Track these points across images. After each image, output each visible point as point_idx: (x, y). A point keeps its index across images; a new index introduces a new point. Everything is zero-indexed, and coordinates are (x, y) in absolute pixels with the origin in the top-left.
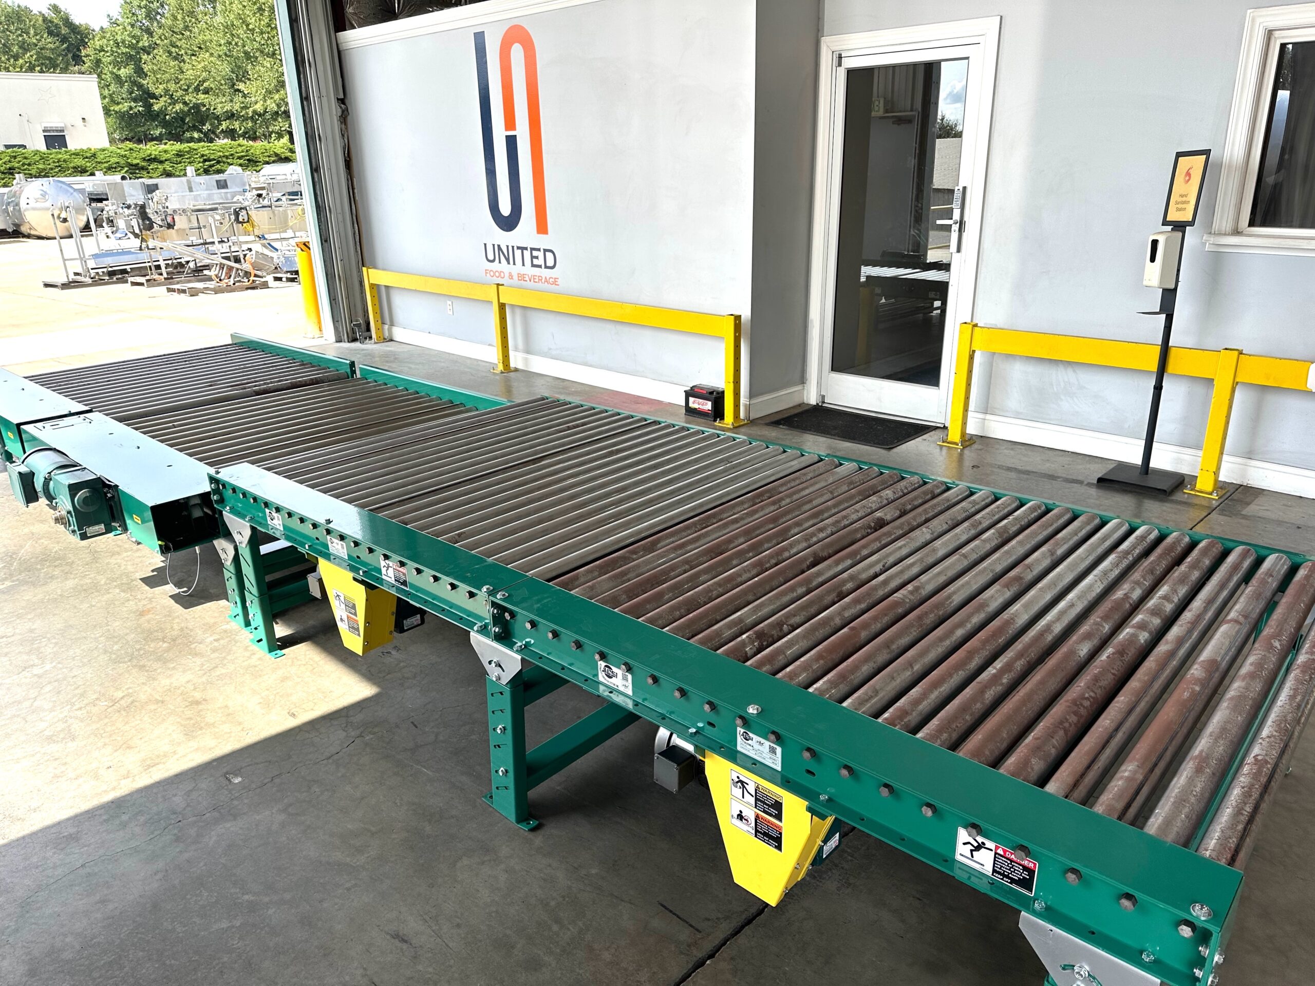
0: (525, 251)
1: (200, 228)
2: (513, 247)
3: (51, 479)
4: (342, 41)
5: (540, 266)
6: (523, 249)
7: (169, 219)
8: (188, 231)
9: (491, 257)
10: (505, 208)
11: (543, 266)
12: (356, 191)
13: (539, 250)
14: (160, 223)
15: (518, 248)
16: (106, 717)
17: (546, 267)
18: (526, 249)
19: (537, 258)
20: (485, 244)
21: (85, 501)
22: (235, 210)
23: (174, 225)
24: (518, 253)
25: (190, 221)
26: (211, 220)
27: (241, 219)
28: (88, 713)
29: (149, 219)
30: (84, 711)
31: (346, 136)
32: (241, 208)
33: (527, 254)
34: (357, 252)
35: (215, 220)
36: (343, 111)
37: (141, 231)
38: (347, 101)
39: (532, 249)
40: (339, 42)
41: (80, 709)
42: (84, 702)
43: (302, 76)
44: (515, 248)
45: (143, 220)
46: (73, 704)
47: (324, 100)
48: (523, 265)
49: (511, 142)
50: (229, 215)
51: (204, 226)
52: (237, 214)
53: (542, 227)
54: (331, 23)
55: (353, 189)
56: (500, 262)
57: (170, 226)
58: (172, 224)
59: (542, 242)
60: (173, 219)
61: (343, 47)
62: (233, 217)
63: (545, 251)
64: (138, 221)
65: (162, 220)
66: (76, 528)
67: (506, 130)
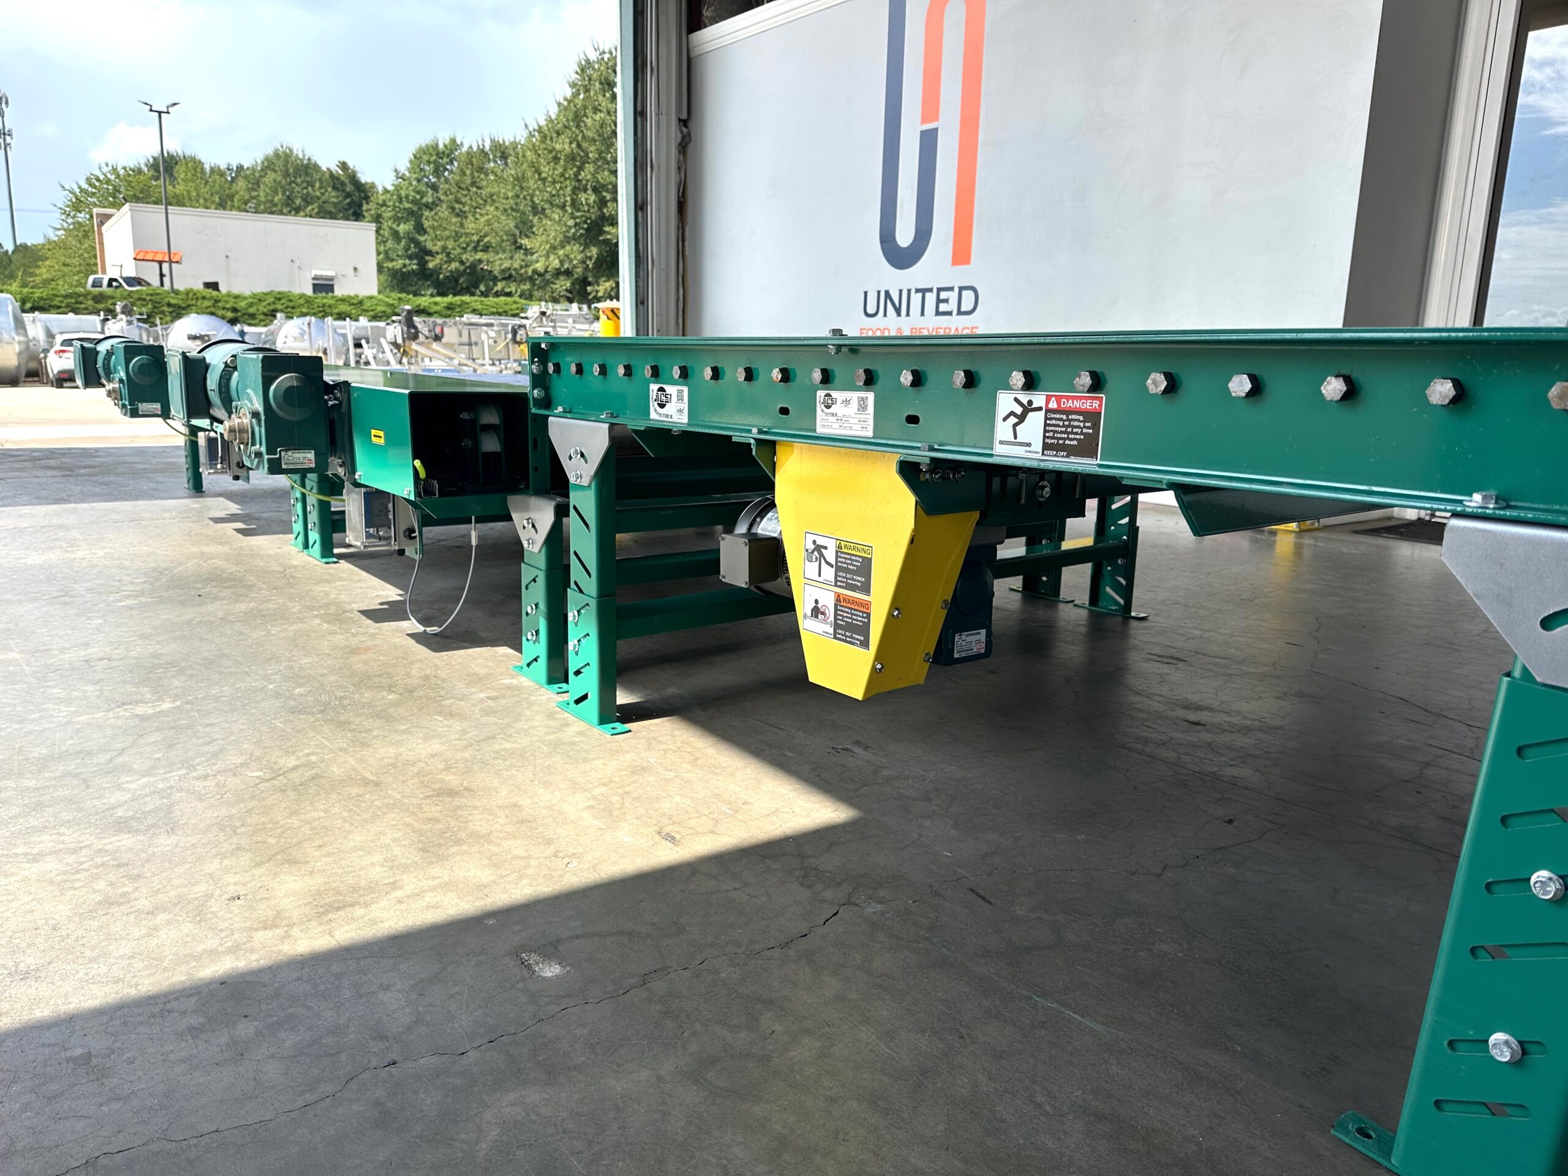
0: (928, 295)
1: (470, 344)
2: (909, 291)
3: (235, 368)
4: (695, 44)
5: (949, 313)
6: (923, 291)
7: (438, 330)
8: (456, 347)
9: (871, 310)
10: (904, 237)
11: (955, 312)
12: (686, 243)
13: (951, 289)
14: (427, 333)
15: (917, 291)
16: (253, 798)
17: (960, 313)
18: (930, 290)
19: (946, 301)
20: (866, 293)
21: (288, 393)
22: (513, 328)
23: (442, 337)
24: (916, 298)
25: (461, 336)
26: (484, 337)
27: (518, 338)
28: (217, 785)
29: (415, 327)
30: (210, 783)
31: (683, 170)
32: (520, 326)
33: (931, 298)
34: (678, 324)
35: (489, 337)
36: (683, 137)
37: (404, 340)
38: (691, 124)
39: (939, 290)
40: (690, 46)
41: (205, 777)
42: (215, 768)
43: (639, 84)
44: (913, 292)
45: (408, 328)
46: (194, 768)
47: (663, 118)
48: (922, 314)
49: (929, 141)
50: (506, 333)
51: (476, 344)
52: (515, 332)
53: (961, 255)
54: (684, 15)
55: (683, 240)
56: (885, 315)
57: (438, 338)
58: (440, 335)
59: (959, 276)
60: (442, 330)
61: (695, 52)
62: (510, 336)
63: (961, 289)
64: (402, 330)
65: (430, 331)
66: (263, 449)
67: (923, 122)
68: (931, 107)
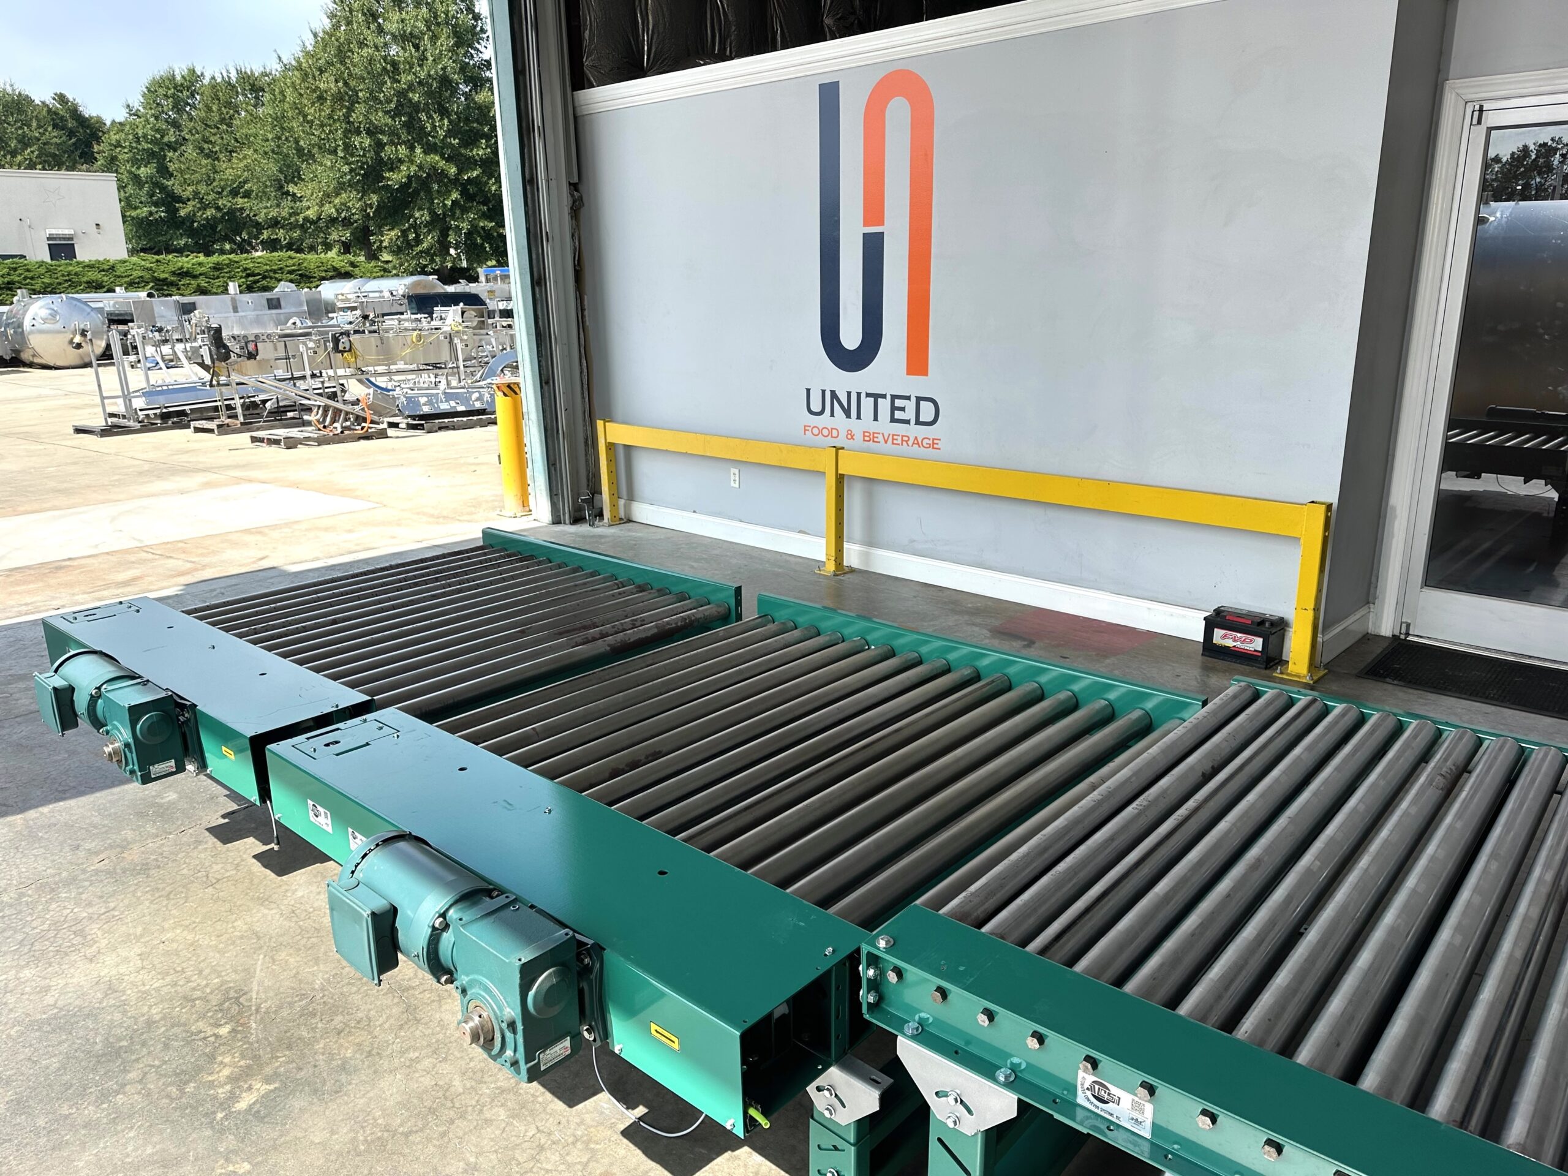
0: (881, 400)
1: (287, 358)
2: (859, 394)
4: (582, 103)
5: (908, 422)
6: (876, 397)
7: (251, 347)
8: (272, 363)
9: (816, 406)
10: (851, 336)
11: (913, 421)
12: (586, 313)
13: (908, 398)
14: (238, 351)
15: (868, 395)
17: (918, 422)
18: (884, 396)
19: (903, 409)
20: (808, 391)
22: (334, 336)
23: (257, 354)
24: (867, 404)
25: (276, 349)
26: (302, 348)
27: (341, 347)
29: (225, 347)
31: (576, 235)
32: (342, 334)
33: (884, 405)
34: (583, 398)
35: (308, 349)
36: (574, 202)
37: (213, 362)
38: (581, 187)
39: (894, 397)
40: (576, 104)
43: (526, 150)
44: (863, 396)
45: (218, 348)
47: (553, 183)
48: (876, 419)
49: (873, 247)
50: (325, 342)
51: (294, 356)
52: (336, 340)
53: (917, 363)
54: (568, 78)
55: (583, 310)
56: (832, 415)
57: (252, 356)
58: (254, 353)
59: (916, 386)
60: (256, 346)
61: (583, 111)
62: (330, 345)
63: (919, 399)
65: (242, 348)
67: (865, 225)
68: (874, 210)
